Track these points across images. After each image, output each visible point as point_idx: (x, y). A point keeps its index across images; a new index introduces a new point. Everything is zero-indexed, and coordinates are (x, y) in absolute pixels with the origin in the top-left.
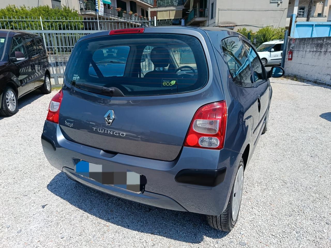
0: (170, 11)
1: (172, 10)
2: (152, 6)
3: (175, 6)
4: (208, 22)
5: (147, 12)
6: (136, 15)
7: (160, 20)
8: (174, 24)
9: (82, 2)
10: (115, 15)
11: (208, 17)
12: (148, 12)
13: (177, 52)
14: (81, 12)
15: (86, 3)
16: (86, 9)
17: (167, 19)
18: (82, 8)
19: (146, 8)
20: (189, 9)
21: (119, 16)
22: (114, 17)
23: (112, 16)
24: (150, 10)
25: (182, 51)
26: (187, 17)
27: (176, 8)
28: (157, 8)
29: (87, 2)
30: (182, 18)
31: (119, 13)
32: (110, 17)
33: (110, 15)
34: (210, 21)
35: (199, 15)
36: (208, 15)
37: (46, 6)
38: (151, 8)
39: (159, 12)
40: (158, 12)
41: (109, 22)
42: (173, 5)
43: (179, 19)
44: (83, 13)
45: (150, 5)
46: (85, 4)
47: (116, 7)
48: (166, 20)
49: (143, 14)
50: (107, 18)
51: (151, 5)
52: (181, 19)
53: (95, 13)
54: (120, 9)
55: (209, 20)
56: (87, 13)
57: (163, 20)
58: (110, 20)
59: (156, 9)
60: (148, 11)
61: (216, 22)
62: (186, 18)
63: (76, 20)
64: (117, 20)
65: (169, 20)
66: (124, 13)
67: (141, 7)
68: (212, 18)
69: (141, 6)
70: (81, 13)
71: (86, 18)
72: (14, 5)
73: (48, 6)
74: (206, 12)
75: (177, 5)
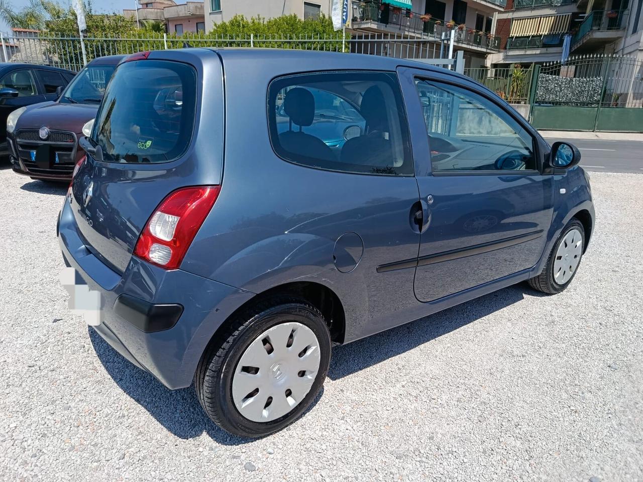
0: (541, 18)
1: (546, 16)
2: (502, 10)
3: (555, 6)
4: (623, 40)
5: (489, 22)
6: (461, 29)
7: (516, 37)
8: (546, 45)
9: (357, 5)
10: (416, 29)
11: (626, 30)
12: (491, 20)
13: (525, 103)
14: (352, 24)
15: (363, 7)
16: (362, 19)
17: (532, 36)
18: (356, 18)
19: (489, 13)
20: (585, 13)
21: (425, 30)
22: (414, 32)
23: (410, 30)
24: (496, 17)
25: (536, 102)
26: (577, 29)
27: (556, 12)
28: (513, 11)
29: (365, 6)
30: (567, 33)
31: (426, 24)
32: (407, 33)
33: (407, 29)
34: (629, 38)
35: (607, 26)
36: (627, 24)
37: (293, 15)
38: (500, 12)
39: (516, 20)
40: (514, 21)
41: (402, 41)
42: (550, 6)
43: (559, 34)
44: (356, 27)
45: (497, 8)
46: (362, 9)
47: (423, 12)
48: (529, 37)
49: (479, 27)
50: (398, 35)
51: (500, 7)
52: (563, 35)
53: (376, 25)
54: (428, 17)
55: (626, 37)
56: (363, 26)
57: (521, 37)
58: (404, 38)
59: (511, 14)
60: (493, 19)
61: (641, 41)
62: (574, 33)
63: (337, 40)
64: (418, 38)
65: (537, 36)
66: (436, 24)
67: (477, 12)
68: (635, 31)
69: (477, 10)
70: (352, 26)
71: (362, 36)
72: (242, 16)
73: (295, 15)
74: (624, 17)
75: (560, 5)
